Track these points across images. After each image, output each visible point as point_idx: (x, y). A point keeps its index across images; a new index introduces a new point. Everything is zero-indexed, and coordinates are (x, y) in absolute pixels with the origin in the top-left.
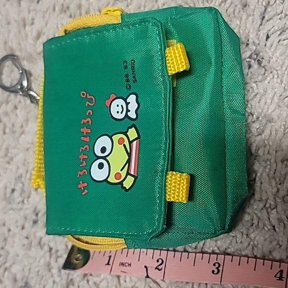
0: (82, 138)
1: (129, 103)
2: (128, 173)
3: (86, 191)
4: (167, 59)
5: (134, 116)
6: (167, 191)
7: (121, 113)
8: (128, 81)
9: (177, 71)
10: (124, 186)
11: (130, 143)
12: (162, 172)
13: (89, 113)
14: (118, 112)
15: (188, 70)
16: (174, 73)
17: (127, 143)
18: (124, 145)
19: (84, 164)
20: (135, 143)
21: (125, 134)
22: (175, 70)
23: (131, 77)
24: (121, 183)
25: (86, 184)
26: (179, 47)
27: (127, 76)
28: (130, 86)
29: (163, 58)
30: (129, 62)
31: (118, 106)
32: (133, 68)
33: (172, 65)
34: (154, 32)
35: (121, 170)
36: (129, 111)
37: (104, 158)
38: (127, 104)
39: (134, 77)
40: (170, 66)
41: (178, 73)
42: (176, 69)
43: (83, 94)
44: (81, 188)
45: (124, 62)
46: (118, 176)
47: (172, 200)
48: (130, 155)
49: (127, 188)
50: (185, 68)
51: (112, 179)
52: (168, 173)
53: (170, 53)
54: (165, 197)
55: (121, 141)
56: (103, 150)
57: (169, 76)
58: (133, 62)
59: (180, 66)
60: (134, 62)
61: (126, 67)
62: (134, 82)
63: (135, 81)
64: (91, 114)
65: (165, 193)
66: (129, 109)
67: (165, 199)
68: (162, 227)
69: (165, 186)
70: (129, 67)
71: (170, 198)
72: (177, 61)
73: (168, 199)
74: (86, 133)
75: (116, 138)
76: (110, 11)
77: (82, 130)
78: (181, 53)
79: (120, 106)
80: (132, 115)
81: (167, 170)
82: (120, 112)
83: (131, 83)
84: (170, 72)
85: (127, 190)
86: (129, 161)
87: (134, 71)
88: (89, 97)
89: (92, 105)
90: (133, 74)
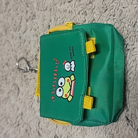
0: (54, 78)
1: (72, 64)
2: (70, 95)
3: (54, 100)
4: (86, 47)
5: (73, 70)
6: (84, 104)
7: (69, 68)
8: (71, 55)
9: (90, 52)
11: (72, 81)
12: (82, 95)
13: (57, 67)
14: (67, 68)
15: (95, 52)
16: (89, 53)
17: (70, 81)
18: (69, 82)
19: (54, 89)
20: (73, 82)
21: (70, 77)
22: (89, 52)
23: (72, 54)
24: (67, 98)
25: (54, 98)
26: (91, 42)
27: (71, 53)
28: (72, 57)
29: (85, 46)
31: (67, 65)
32: (73, 50)
33: (88, 50)
34: (82, 34)
35: (68, 93)
36: (72, 68)
37: (61, 87)
38: (71, 65)
39: (73, 54)
40: (87, 50)
41: (91, 53)
42: (90, 51)
43: (55, 59)
44: (52, 99)
45: (70, 47)
46: (66, 95)
47: (86, 108)
48: (71, 87)
49: (69, 101)
50: (94, 51)
51: (64, 97)
52: (85, 96)
53: (87, 44)
54: (83, 106)
56: (61, 83)
57: (87, 54)
58: (73, 47)
59: (92, 50)
61: (70, 49)
62: (73, 56)
63: (74, 55)
65: (83, 105)
67: (83, 107)
68: (81, 119)
69: (83, 102)
70: (72, 49)
72: (90, 48)
73: (84, 107)
74: (56, 76)
75: (66, 79)
76: (68, 24)
77: (54, 74)
78: (92, 45)
79: (68, 65)
81: (85, 95)
82: (68, 68)
84: (87, 52)
85: (69, 102)
86: (70, 89)
87: (73, 51)
88: (56, 61)
89: (58, 64)
90: (73, 52)
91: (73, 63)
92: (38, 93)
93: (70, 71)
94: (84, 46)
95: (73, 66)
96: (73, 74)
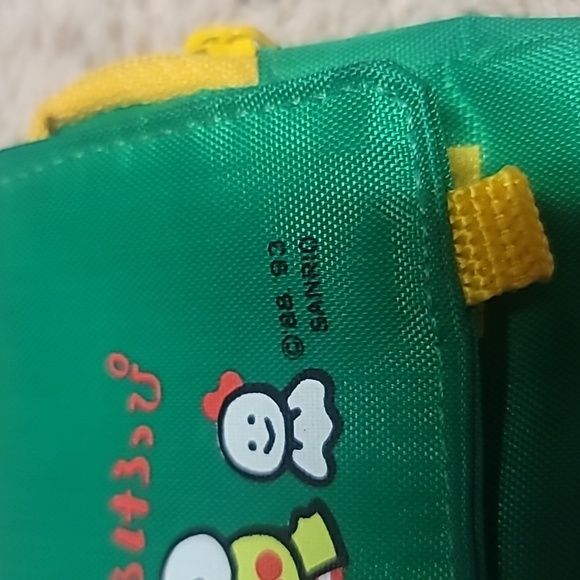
0: (120, 533)
1: (297, 412)
5: (318, 468)
7: (267, 450)
8: (288, 321)
13: (143, 438)
14: (252, 447)
16: (487, 295)
21: (285, 536)
23: (301, 308)
27: (285, 301)
28: (299, 344)
30: (292, 248)
32: (309, 270)
36: (299, 446)
38: (290, 416)
39: (315, 308)
40: (469, 270)
43: (118, 364)
45: (273, 244)
58: (307, 245)
60: (315, 248)
61: (280, 267)
62: (316, 329)
63: (320, 325)
64: (150, 441)
66: (297, 436)
70: (295, 264)
74: (133, 513)
76: (214, 40)
77: (117, 501)
79: (260, 423)
80: (311, 461)
82: (261, 446)
83: (303, 331)
84: (469, 293)
87: (315, 285)
88: (138, 376)
89: (151, 406)
90: (308, 295)
91: (309, 395)
93: (288, 476)
95: (314, 427)
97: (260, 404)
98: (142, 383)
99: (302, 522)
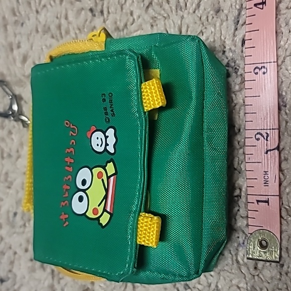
0: (67, 168)
1: (108, 136)
2: (105, 210)
3: (67, 223)
4: (143, 94)
5: (112, 151)
6: (138, 234)
8: (106, 114)
9: (153, 107)
10: (101, 222)
11: (108, 178)
12: (135, 212)
13: (73, 143)
14: (98, 145)
15: (164, 106)
16: (150, 109)
17: (105, 178)
18: (103, 180)
19: (67, 195)
20: (112, 178)
21: (104, 168)
22: (150, 107)
23: (109, 110)
24: (98, 219)
25: (67, 216)
26: (155, 82)
27: (105, 109)
28: (109, 120)
29: (140, 93)
30: (107, 95)
31: (98, 138)
32: (111, 101)
33: (148, 102)
34: (132, 65)
35: (99, 206)
36: (108, 145)
37: (84, 191)
38: (106, 137)
39: (112, 111)
40: (146, 103)
41: (154, 109)
42: (152, 106)
43: (67, 123)
44: (62, 219)
45: (103, 94)
46: (95, 211)
47: (143, 243)
48: (107, 190)
49: (103, 225)
50: (161, 104)
51: (90, 214)
52: (141, 214)
53: (146, 88)
54: (136, 239)
55: (100, 175)
56: (84, 182)
57: (145, 113)
58: (110, 95)
59: (156, 103)
60: (112, 95)
61: (104, 100)
62: (112, 116)
63: (113, 115)
64: (75, 144)
65: (137, 235)
66: (108, 143)
67: (136, 242)
68: (132, 271)
69: (137, 228)
70: (107, 100)
71: (141, 241)
72: (152, 97)
73: (140, 242)
74: (70, 163)
75: (96, 171)
77: (66, 159)
78: (157, 89)
79: (100, 139)
81: (140, 211)
82: (100, 145)
83: (110, 116)
84: (146, 108)
85: (103, 227)
86: (106, 197)
87: (112, 105)
88: (72, 127)
89: (75, 135)
90: (111, 107)
91: (110, 132)
92: (28, 204)
93: (105, 152)
94: (138, 94)
95: (112, 140)
96: (112, 160)
97: (99, 134)
98: (73, 128)
99: (108, 164)
